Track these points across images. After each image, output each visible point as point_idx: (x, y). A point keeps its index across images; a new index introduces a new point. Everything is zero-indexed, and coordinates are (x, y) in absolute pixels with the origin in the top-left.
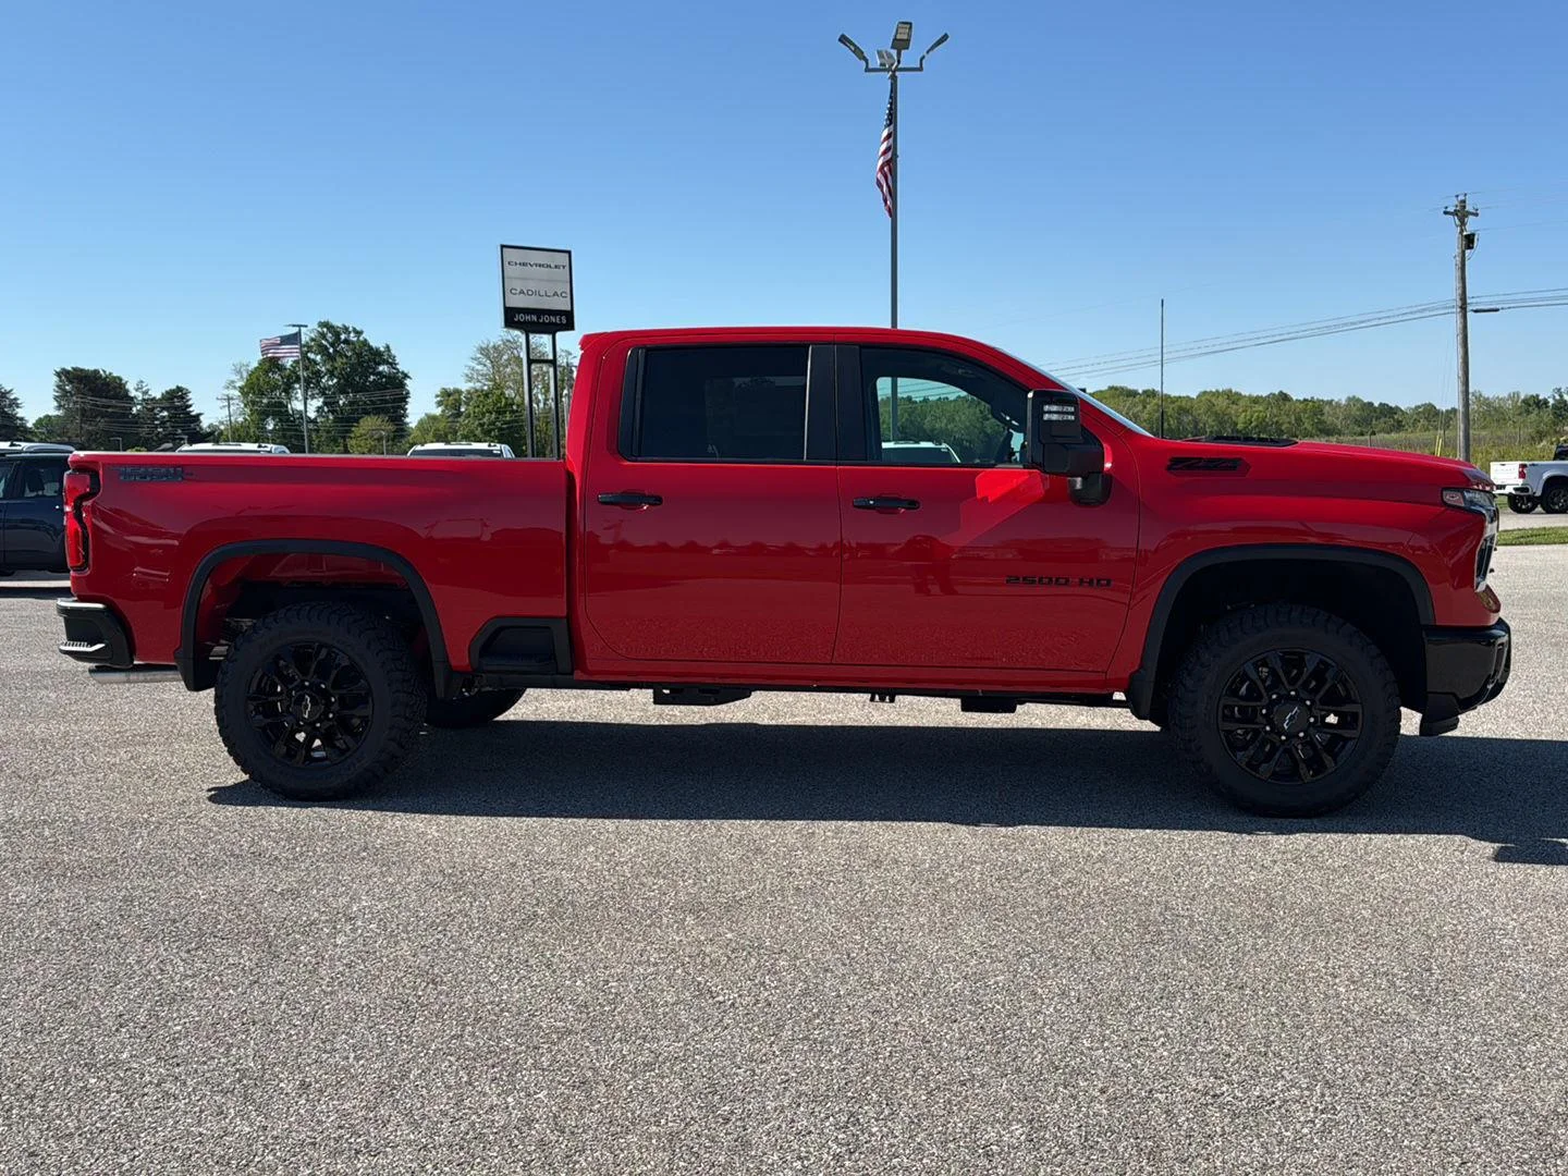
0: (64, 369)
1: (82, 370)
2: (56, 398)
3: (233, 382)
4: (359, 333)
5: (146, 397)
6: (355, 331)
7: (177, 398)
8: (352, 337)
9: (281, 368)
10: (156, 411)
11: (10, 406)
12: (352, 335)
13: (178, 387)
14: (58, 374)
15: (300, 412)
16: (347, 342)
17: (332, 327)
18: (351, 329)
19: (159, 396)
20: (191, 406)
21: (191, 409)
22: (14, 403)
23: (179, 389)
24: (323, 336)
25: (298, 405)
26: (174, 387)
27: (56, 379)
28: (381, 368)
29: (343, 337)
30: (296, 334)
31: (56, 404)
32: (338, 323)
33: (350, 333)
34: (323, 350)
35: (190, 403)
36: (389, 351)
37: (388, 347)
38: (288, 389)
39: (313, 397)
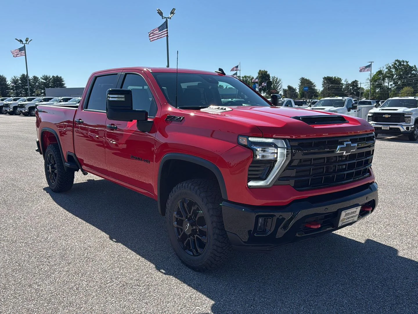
0: (325, 77)
1: (329, 77)
2: (322, 84)
3: (369, 78)
4: (407, 62)
5: (347, 83)
6: (406, 62)
7: (355, 84)
8: (405, 64)
9: (382, 74)
10: (349, 87)
11: (313, 87)
12: (405, 63)
13: (355, 80)
14: (324, 78)
15: (387, 86)
16: (403, 65)
17: (399, 61)
18: (405, 61)
19: (350, 83)
20: (358, 85)
21: (358, 86)
22: (315, 86)
23: (356, 81)
24: (395, 64)
25: (386, 84)
26: (354, 80)
27: (323, 79)
28: (413, 72)
29: (402, 63)
30: (370, 64)
31: (322, 86)
32: (401, 60)
33: (404, 62)
34: (395, 68)
35: (358, 84)
36: (415, 67)
37: (415, 66)
38: (384, 80)
39: (391, 82)
